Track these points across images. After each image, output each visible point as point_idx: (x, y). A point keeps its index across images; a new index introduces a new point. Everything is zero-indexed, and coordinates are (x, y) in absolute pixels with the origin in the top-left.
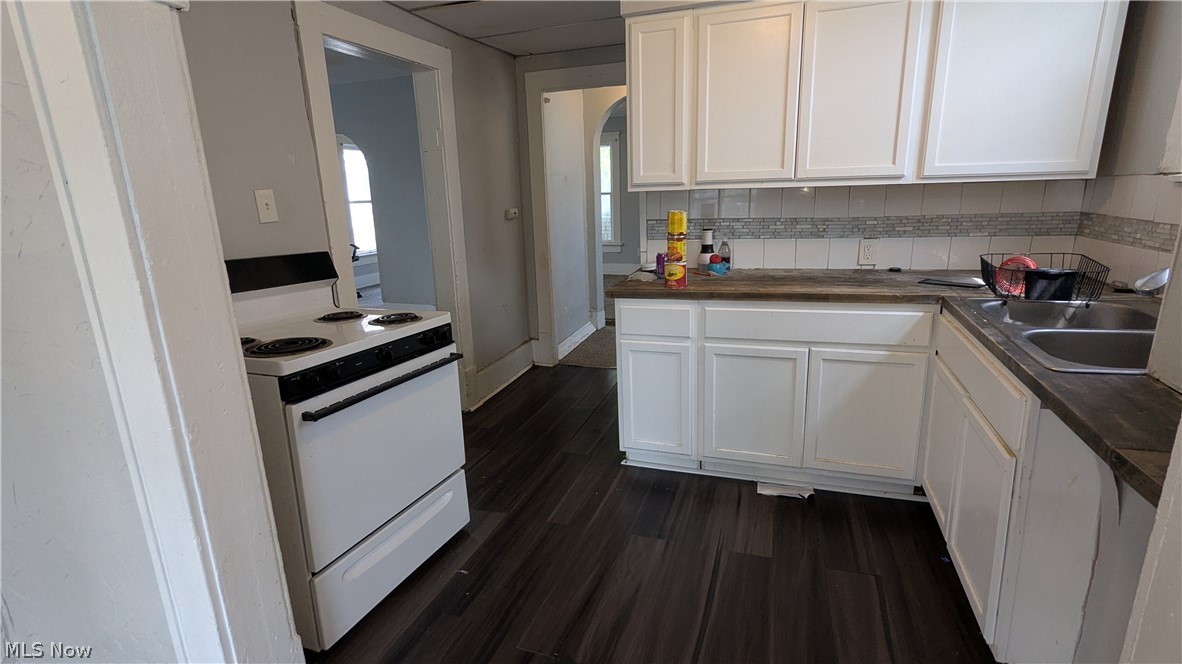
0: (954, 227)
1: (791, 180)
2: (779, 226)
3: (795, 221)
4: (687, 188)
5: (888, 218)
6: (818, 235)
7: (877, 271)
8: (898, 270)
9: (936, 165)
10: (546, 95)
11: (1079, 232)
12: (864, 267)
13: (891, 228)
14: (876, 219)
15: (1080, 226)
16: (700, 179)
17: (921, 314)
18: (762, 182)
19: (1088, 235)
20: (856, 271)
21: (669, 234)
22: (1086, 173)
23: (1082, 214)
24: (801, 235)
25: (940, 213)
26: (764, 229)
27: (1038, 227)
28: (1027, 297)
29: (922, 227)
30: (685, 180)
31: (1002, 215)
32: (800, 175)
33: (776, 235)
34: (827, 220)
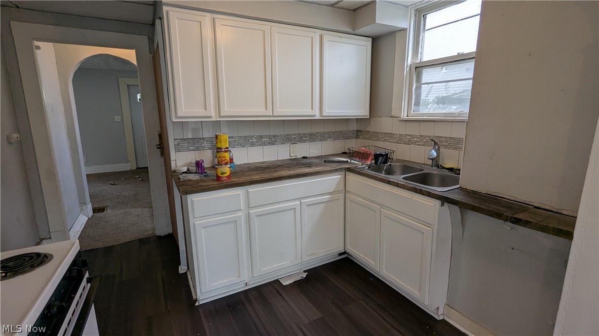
0: (322, 137)
1: (270, 116)
2: (254, 140)
3: (261, 137)
4: (214, 119)
5: (299, 134)
6: (273, 144)
7: (298, 158)
8: (307, 158)
9: (327, 111)
10: (36, 43)
11: (357, 137)
12: (292, 158)
13: (301, 139)
14: (295, 135)
15: (357, 135)
16: (222, 114)
17: (340, 176)
18: (256, 117)
19: (362, 139)
20: (291, 159)
21: (218, 148)
22: (366, 116)
23: (357, 131)
24: (264, 144)
25: (317, 131)
26: (246, 142)
27: (345, 136)
28: (376, 163)
29: (312, 137)
30: (213, 115)
31: (336, 132)
32: (275, 114)
33: (253, 145)
34: (275, 136)
